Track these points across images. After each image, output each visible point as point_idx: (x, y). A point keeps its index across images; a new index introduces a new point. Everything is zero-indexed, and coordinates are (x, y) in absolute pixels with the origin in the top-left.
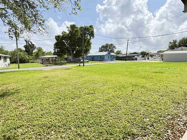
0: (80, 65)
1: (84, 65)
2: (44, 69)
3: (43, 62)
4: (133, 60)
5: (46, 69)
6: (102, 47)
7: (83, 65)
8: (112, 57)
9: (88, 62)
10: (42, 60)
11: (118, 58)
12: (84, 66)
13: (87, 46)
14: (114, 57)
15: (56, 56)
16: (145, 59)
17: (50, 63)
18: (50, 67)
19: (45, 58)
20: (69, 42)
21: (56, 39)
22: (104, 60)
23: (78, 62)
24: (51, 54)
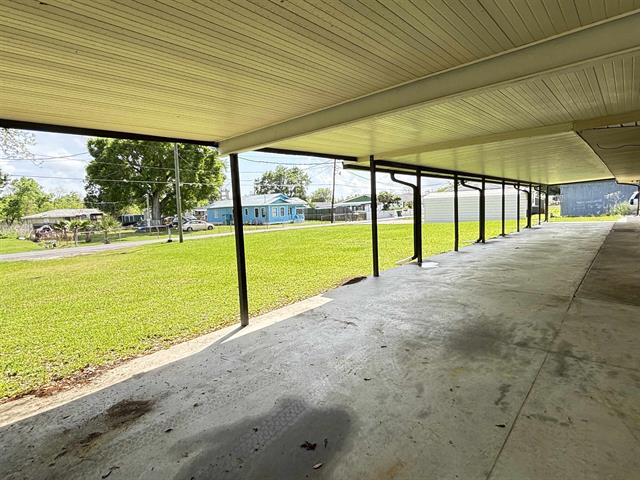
0: (170, 241)
1: (184, 239)
2: (37, 256)
3: (37, 235)
4: (354, 218)
5: (43, 258)
6: (264, 179)
7: (178, 239)
8: (294, 212)
9: (210, 228)
10: (36, 227)
11: (313, 215)
12: (181, 241)
13: (207, 175)
14: (299, 212)
15: (96, 211)
16: (391, 216)
17: (65, 238)
18: (65, 250)
19: (50, 218)
20: (143, 161)
21: (91, 150)
22: (267, 220)
23: (176, 228)
24: (75, 204)
